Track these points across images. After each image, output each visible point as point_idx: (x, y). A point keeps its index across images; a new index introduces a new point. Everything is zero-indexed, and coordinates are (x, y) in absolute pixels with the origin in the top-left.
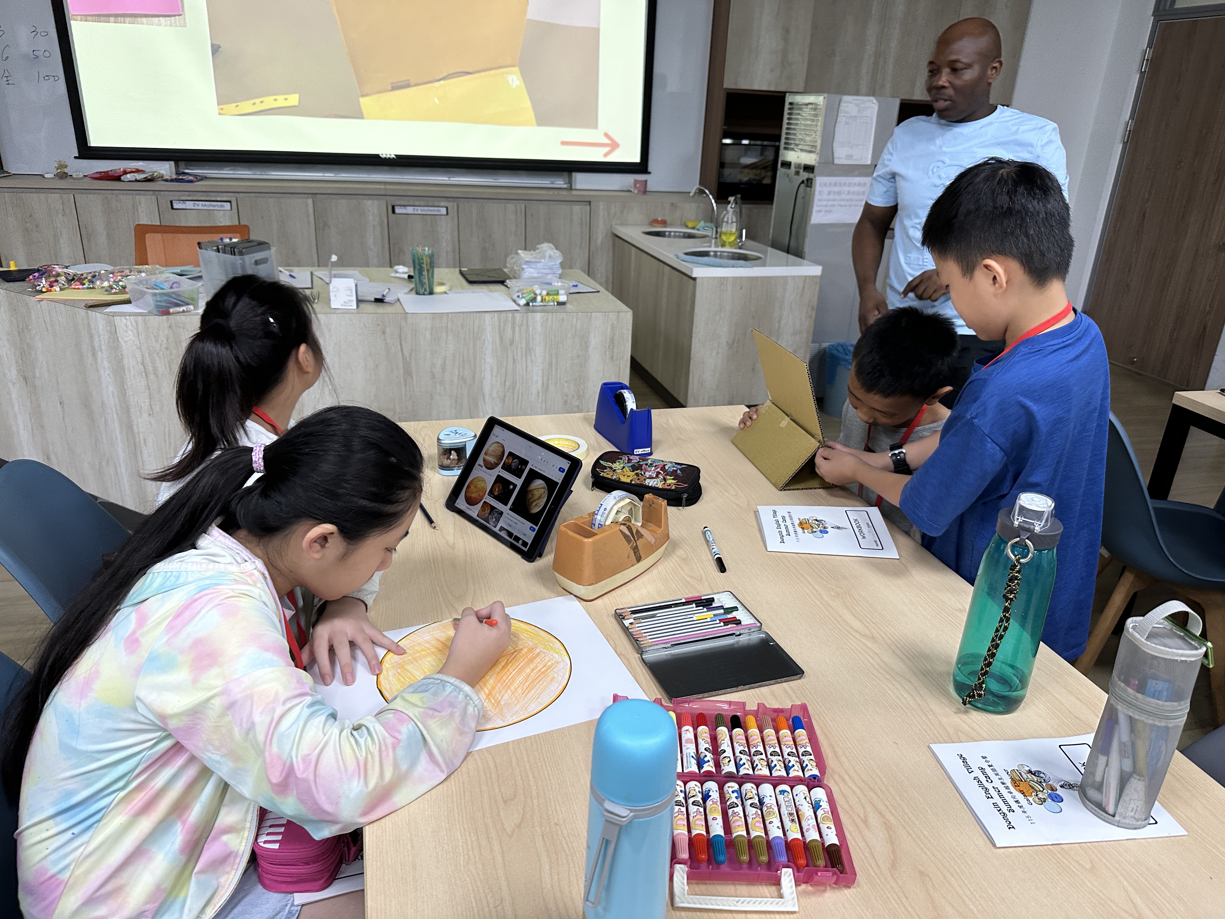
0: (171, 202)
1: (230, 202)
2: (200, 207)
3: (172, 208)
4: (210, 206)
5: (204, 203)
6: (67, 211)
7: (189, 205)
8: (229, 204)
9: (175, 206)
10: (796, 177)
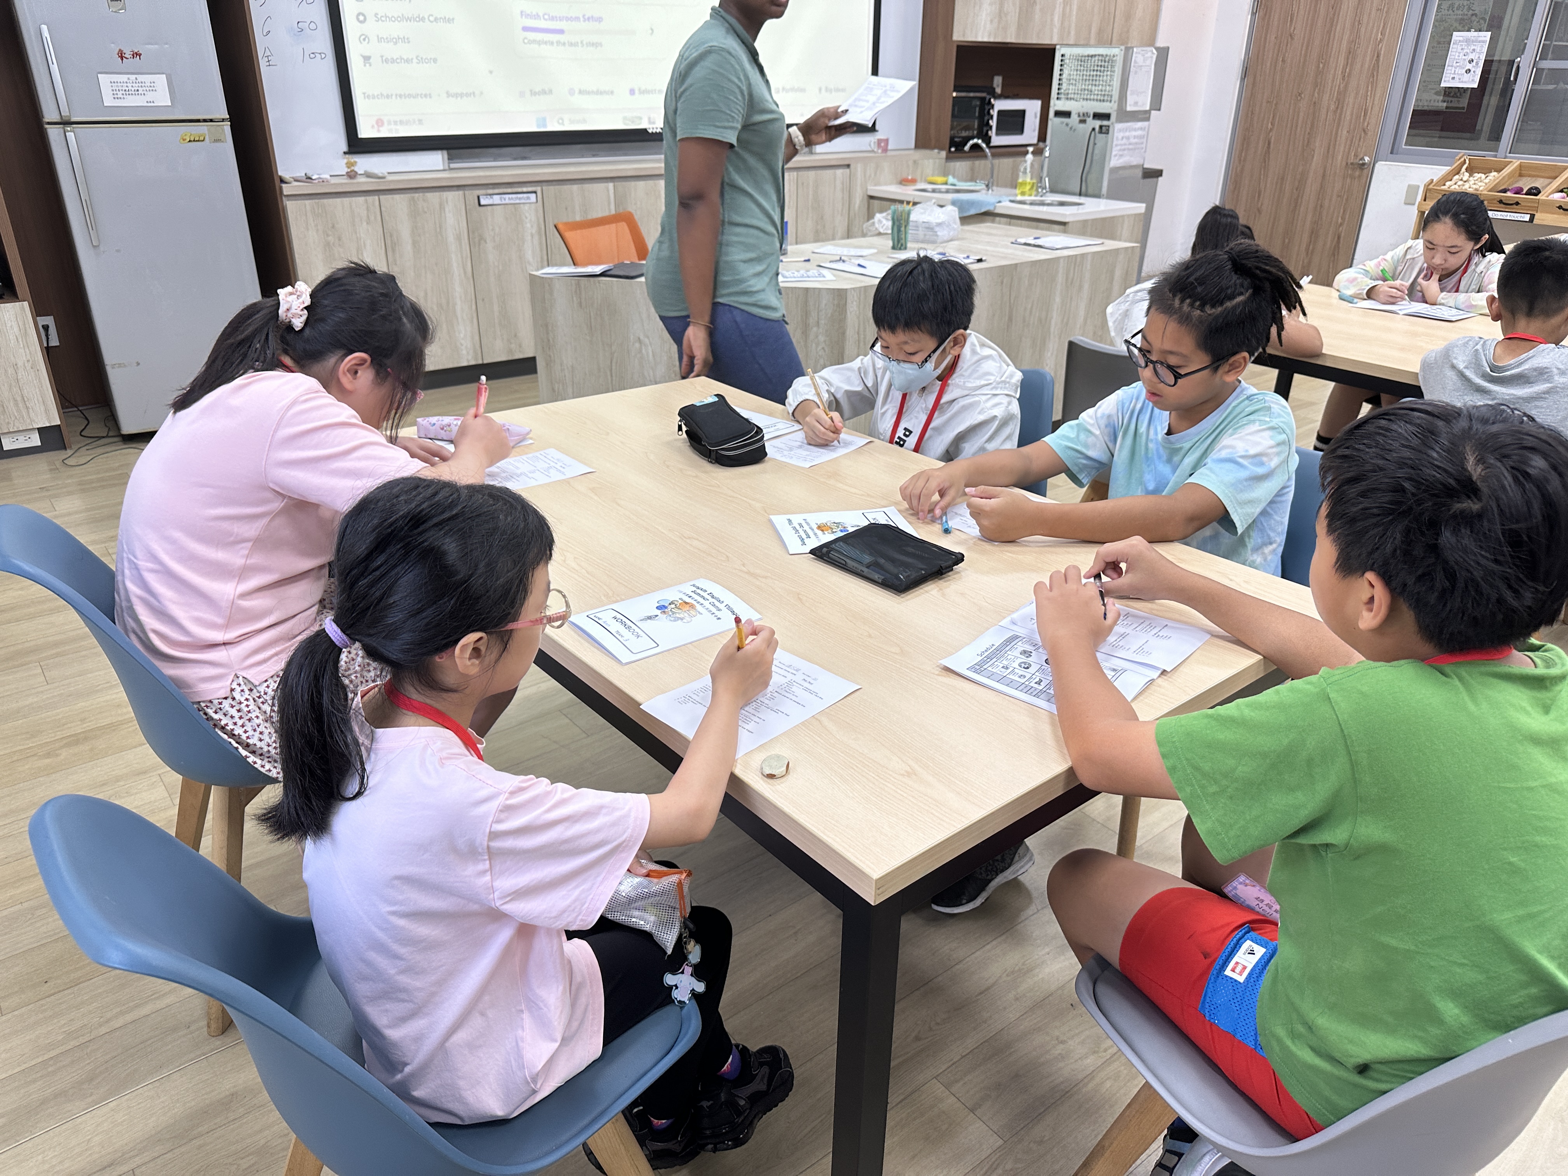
0: (478, 197)
1: (535, 192)
2: (507, 201)
3: (480, 205)
4: (516, 198)
5: (510, 196)
6: (372, 218)
7: (496, 199)
8: (534, 195)
9: (483, 202)
10: (1082, 125)
